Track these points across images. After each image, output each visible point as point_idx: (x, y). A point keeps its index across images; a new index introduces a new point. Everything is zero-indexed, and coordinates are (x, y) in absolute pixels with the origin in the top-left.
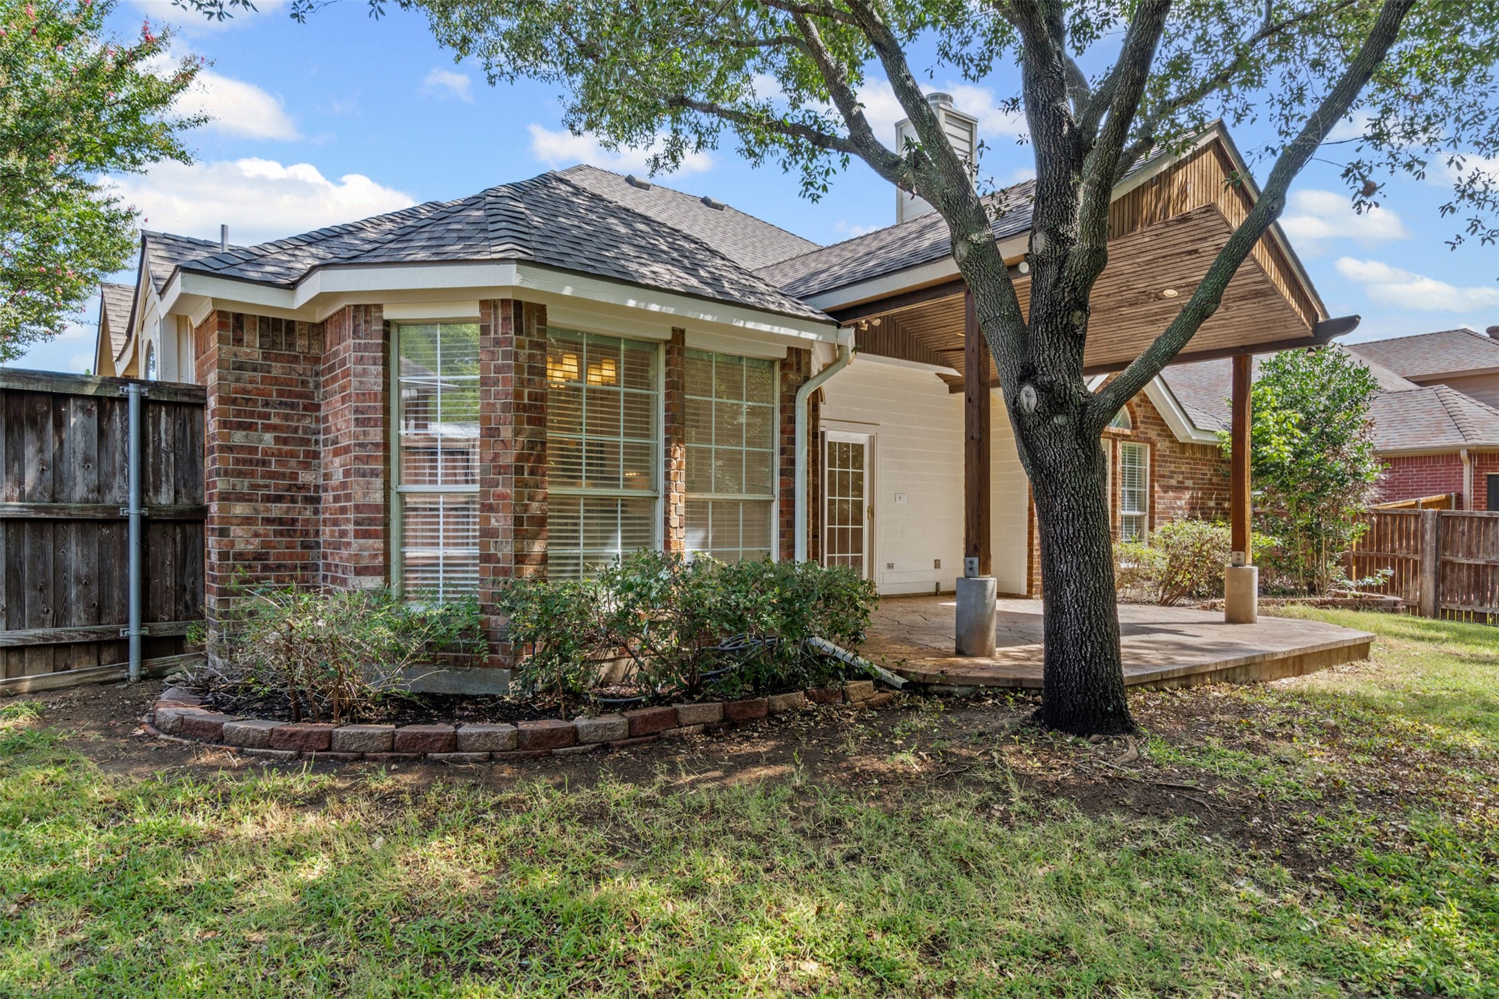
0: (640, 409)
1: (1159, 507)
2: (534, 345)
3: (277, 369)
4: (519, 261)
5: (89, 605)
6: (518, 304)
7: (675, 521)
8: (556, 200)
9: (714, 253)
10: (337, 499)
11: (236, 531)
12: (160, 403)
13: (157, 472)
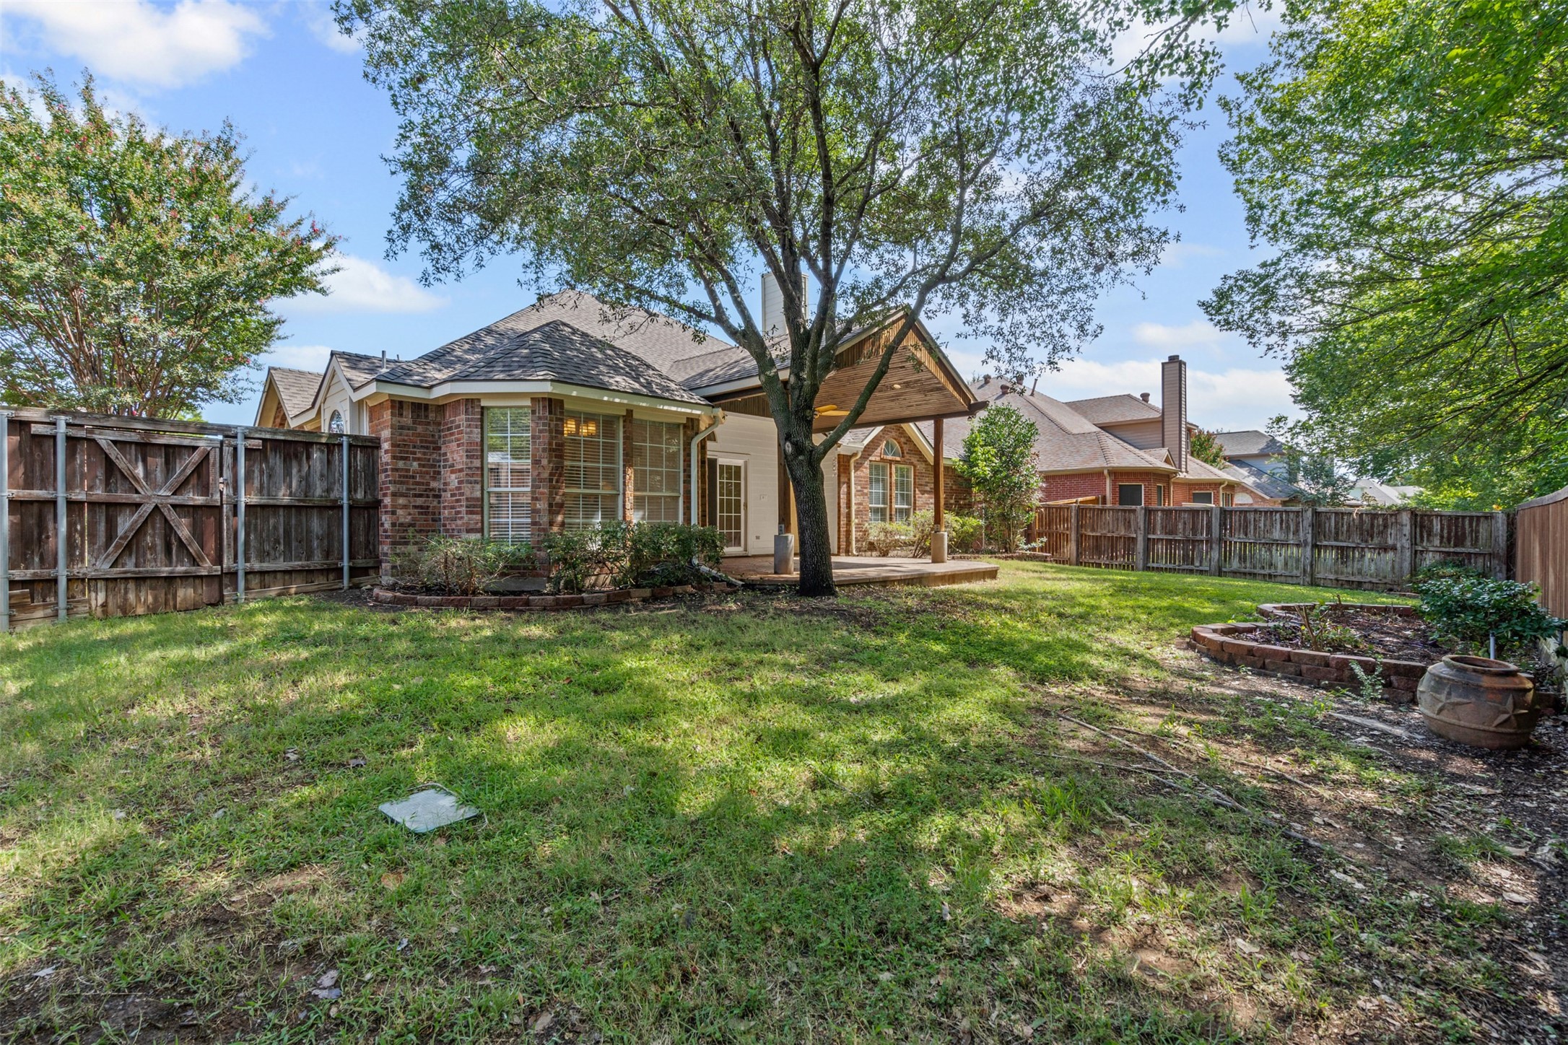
0: (610, 450)
1: (918, 503)
2: (558, 419)
3: (420, 429)
4: (552, 380)
5: (323, 551)
6: (550, 400)
7: (628, 506)
8: (563, 338)
9: (649, 366)
10: (452, 495)
11: (400, 512)
12: (357, 446)
13: (356, 482)
